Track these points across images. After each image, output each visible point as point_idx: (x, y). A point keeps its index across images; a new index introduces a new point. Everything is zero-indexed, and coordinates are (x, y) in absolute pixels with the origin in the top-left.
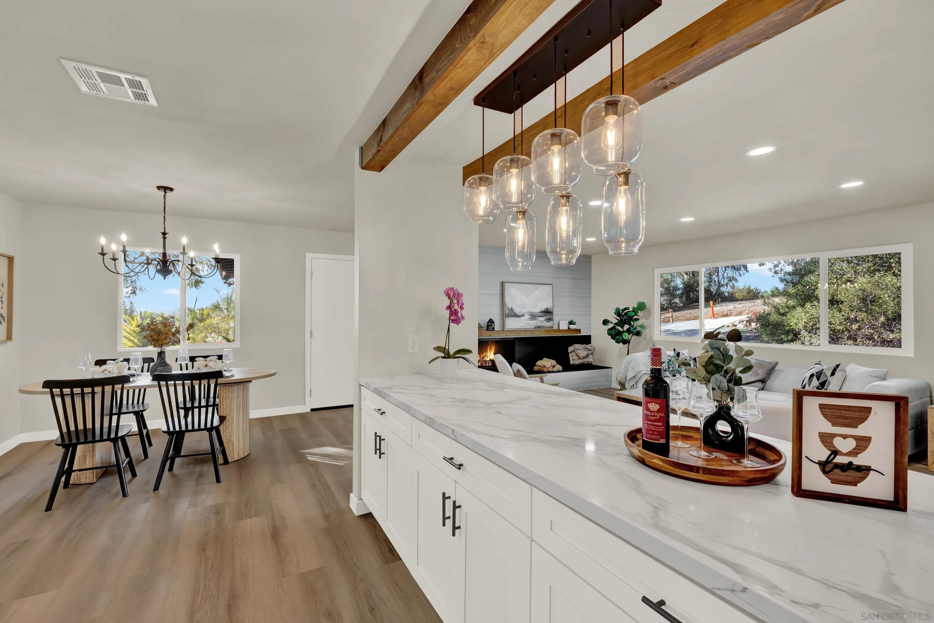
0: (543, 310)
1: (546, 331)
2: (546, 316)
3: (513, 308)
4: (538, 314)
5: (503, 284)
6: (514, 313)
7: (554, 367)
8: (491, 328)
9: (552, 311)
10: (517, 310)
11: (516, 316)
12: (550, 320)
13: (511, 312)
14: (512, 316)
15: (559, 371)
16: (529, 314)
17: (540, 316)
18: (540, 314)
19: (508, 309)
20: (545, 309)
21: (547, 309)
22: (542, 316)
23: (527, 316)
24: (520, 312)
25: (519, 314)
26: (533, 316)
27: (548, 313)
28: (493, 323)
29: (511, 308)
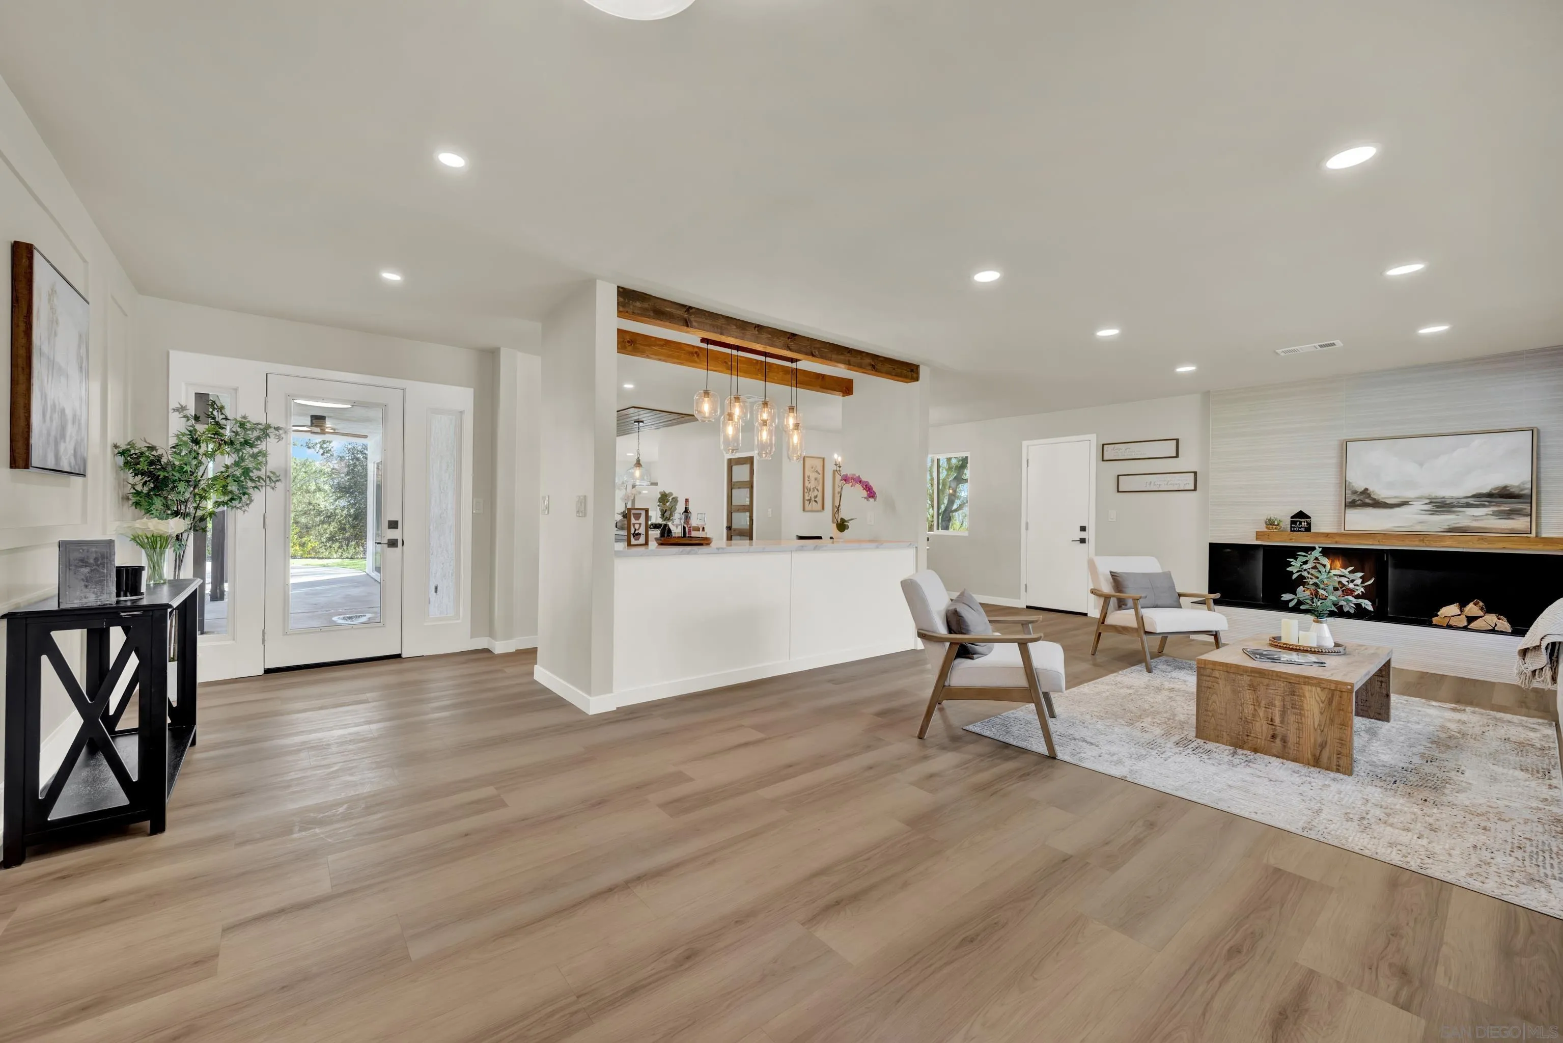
0: (1485, 490)
2: (1498, 504)
3: (1371, 489)
4: (1464, 501)
5: (1344, 446)
6: (1374, 499)
7: (1471, 619)
8: (1300, 528)
9: (1528, 492)
10: (1381, 492)
11: (1378, 504)
13: (1367, 498)
14: (1365, 505)
15: (1493, 631)
16: (1428, 501)
17: (1468, 505)
18: (1471, 501)
19: (1355, 492)
20: (1496, 489)
21: (1506, 488)
22: (1484, 506)
23: (1418, 506)
24: (1395, 497)
25: (1388, 501)
26: (1441, 506)
27: (1505, 498)
28: (1310, 518)
29: (1363, 489)
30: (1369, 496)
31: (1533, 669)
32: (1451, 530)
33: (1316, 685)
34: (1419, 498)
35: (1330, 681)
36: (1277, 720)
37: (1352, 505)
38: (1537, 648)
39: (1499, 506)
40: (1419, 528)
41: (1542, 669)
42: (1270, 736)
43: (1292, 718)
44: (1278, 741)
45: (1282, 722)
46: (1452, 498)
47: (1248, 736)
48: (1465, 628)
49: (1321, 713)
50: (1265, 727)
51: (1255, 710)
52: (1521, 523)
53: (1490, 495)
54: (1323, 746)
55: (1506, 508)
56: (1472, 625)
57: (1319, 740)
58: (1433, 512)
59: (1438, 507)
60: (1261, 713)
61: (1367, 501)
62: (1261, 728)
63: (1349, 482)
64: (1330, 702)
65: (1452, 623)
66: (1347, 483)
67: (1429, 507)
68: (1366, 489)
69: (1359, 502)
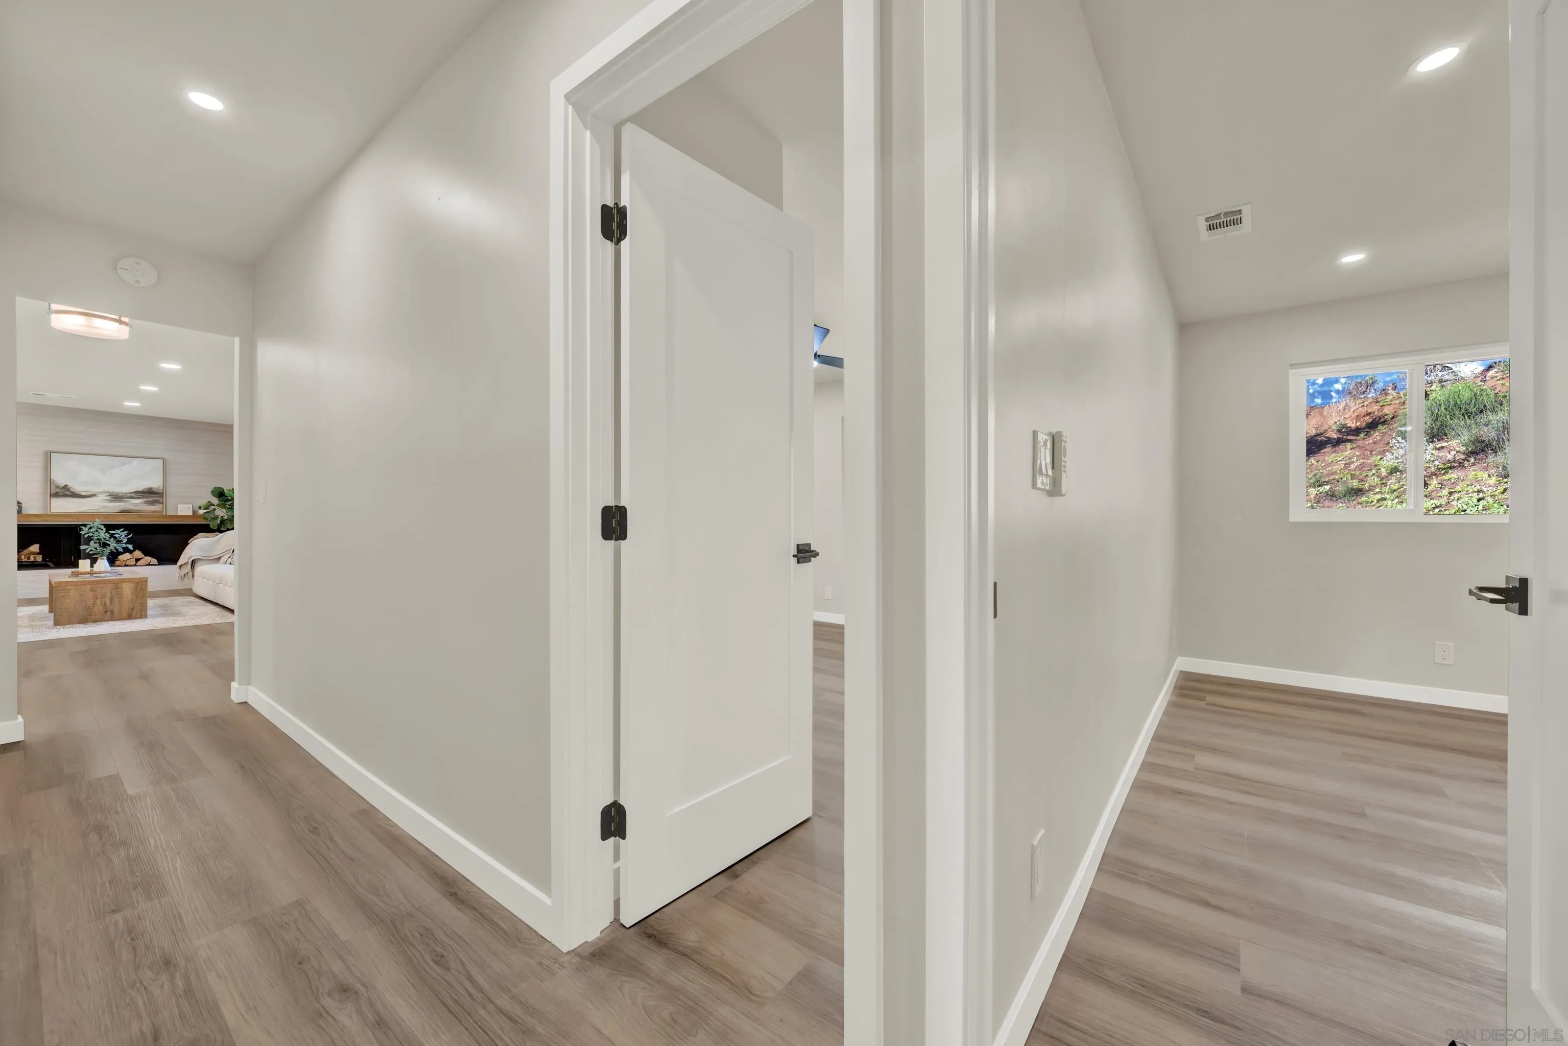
0: (140, 489)
1: (140, 516)
2: (147, 497)
3: (70, 485)
4: (129, 495)
5: (48, 456)
6: (72, 492)
7: (137, 560)
9: (161, 491)
10: (77, 488)
11: (75, 495)
12: (152, 503)
13: (66, 491)
14: (65, 496)
15: (149, 565)
16: (108, 494)
17: (132, 498)
18: (133, 495)
19: (58, 487)
20: (147, 489)
21: (150, 489)
22: (139, 498)
23: (103, 497)
24: (87, 491)
25: (83, 494)
27: (150, 494)
28: (21, 503)
29: (64, 485)
30: (69, 490)
31: (184, 573)
32: (122, 511)
33: (129, 582)
34: (104, 492)
35: (137, 578)
36: (108, 603)
37: (56, 495)
38: (187, 563)
39: (147, 498)
40: (102, 510)
41: (188, 573)
42: (104, 612)
43: (116, 600)
44: (108, 613)
45: (111, 603)
46: (122, 493)
47: (90, 616)
48: (135, 565)
49: (132, 594)
50: (101, 608)
51: (94, 601)
52: (157, 508)
53: (143, 492)
54: (133, 609)
55: (151, 499)
56: (139, 563)
57: (131, 607)
58: (111, 501)
59: (115, 498)
60: (98, 602)
61: (67, 493)
62: (99, 609)
63: (54, 480)
64: (136, 588)
65: (127, 564)
66: (52, 481)
67: (108, 498)
68: (66, 485)
69: (61, 493)
